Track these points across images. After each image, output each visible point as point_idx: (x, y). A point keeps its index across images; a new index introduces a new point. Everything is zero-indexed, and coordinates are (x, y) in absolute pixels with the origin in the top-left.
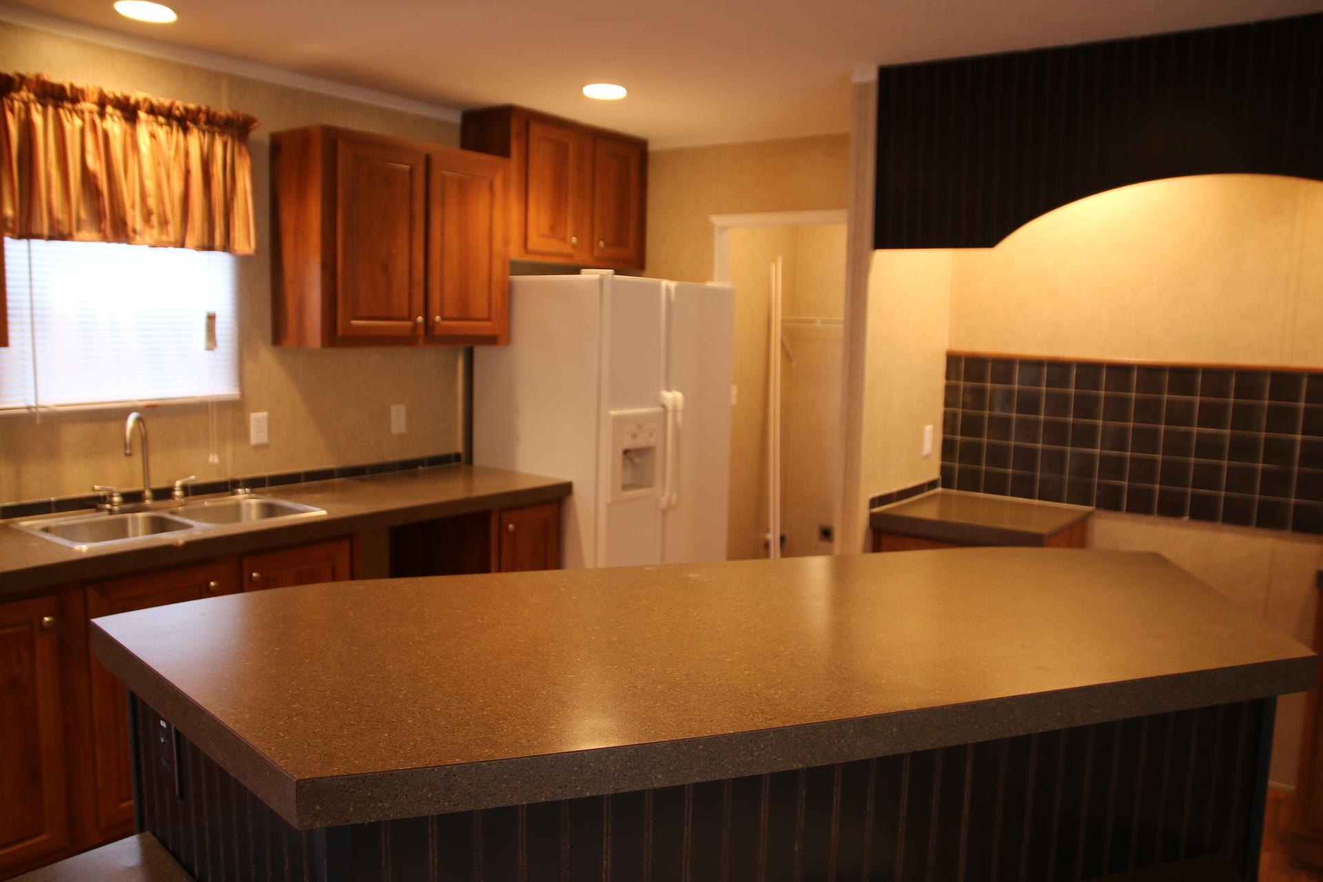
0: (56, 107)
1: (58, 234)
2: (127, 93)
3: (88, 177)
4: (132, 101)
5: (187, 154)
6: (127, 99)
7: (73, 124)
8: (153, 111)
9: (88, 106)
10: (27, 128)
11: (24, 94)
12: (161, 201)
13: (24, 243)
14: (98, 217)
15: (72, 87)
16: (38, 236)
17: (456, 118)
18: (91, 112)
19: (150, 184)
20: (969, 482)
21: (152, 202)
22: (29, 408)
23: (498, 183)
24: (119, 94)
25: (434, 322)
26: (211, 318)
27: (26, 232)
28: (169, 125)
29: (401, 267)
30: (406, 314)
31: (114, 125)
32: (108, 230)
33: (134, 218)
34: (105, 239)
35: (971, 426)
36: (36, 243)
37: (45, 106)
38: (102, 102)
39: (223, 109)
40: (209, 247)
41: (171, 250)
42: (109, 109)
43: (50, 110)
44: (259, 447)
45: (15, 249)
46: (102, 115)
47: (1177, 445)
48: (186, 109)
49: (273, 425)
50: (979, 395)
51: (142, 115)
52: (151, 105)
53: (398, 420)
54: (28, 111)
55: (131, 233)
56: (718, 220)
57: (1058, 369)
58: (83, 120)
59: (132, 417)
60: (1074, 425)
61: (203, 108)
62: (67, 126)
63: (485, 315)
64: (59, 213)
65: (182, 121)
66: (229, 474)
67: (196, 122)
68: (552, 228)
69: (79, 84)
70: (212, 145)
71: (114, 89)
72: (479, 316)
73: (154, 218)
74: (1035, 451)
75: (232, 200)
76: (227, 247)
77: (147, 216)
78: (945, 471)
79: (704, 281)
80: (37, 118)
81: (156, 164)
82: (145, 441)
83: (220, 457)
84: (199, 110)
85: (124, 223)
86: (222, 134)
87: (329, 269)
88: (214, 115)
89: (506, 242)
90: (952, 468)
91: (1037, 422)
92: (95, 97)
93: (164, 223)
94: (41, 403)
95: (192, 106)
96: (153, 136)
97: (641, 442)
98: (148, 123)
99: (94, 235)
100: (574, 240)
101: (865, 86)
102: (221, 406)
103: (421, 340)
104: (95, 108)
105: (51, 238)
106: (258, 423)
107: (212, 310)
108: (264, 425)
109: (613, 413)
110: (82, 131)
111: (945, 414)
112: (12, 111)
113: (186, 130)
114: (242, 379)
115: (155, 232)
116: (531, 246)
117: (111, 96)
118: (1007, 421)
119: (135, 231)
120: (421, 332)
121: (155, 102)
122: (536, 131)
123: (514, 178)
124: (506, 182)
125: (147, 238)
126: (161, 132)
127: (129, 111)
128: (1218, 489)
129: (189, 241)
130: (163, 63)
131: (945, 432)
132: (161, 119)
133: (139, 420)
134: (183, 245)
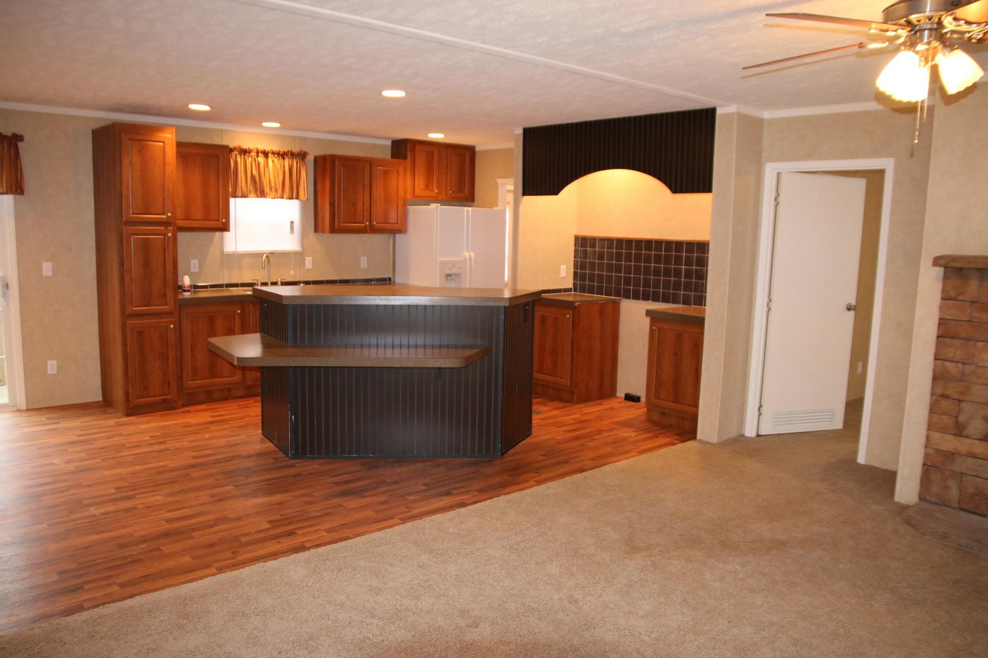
0: (244, 155)
1: (244, 196)
2: (265, 148)
3: (253, 177)
4: (267, 151)
5: (284, 167)
6: (265, 151)
7: (249, 160)
8: (273, 153)
9: (254, 154)
10: (236, 163)
11: (235, 152)
12: (275, 183)
13: (234, 198)
14: (256, 189)
15: (249, 148)
16: (238, 197)
17: (389, 143)
18: (254, 156)
19: (272, 178)
20: (583, 290)
21: (272, 184)
22: (234, 252)
23: (401, 170)
24: (263, 149)
25: (373, 225)
26: (292, 223)
27: (235, 196)
28: (278, 157)
29: (360, 204)
30: (362, 221)
31: (261, 159)
32: (259, 195)
33: (267, 189)
34: (258, 197)
35: (583, 266)
36: (237, 199)
37: (241, 155)
38: (258, 152)
39: (296, 149)
40: (291, 198)
41: (279, 199)
42: (260, 154)
43: (242, 156)
44: (308, 270)
45: (232, 200)
46: (258, 156)
47: (647, 271)
48: (284, 152)
49: (314, 262)
50: (585, 252)
51: (270, 155)
52: (273, 151)
53: (364, 262)
54: (236, 157)
55: (266, 195)
56: (500, 181)
57: (609, 241)
58: (252, 158)
59: (265, 255)
60: (615, 264)
61: (290, 150)
62: (247, 161)
63: (396, 222)
64: (244, 189)
65: (282, 155)
66: (298, 279)
67: (287, 155)
68: (427, 186)
69: (251, 148)
70: (292, 163)
71: (261, 147)
72: (393, 222)
73: (273, 190)
74: (603, 275)
75: (299, 181)
76: (297, 198)
77: (271, 188)
78: (575, 284)
79: (492, 208)
80: (239, 159)
81: (274, 171)
82: (269, 262)
83: (294, 272)
84: (288, 151)
85: (264, 191)
86: (296, 158)
87: (332, 205)
88: (293, 152)
89: (405, 192)
90: (577, 283)
91: (604, 263)
92: (256, 151)
93: (276, 191)
94: (237, 250)
95: (286, 150)
96: (273, 161)
97: (454, 271)
98: (272, 157)
99: (255, 195)
100: (437, 191)
101: (518, 135)
102: (295, 253)
103: (368, 231)
104: (255, 154)
105: (242, 197)
106: (309, 261)
107: (292, 220)
108: (311, 261)
109: (440, 259)
110: (252, 162)
111: (574, 261)
112: (232, 158)
113: (284, 159)
114: (303, 245)
115: (273, 194)
116: (416, 194)
117: (260, 150)
118: (594, 263)
119: (267, 194)
120: (368, 228)
121: (274, 151)
122: (418, 148)
123: (409, 168)
124: (405, 169)
125: (271, 196)
126: (276, 160)
127: (266, 154)
128: (660, 289)
129: (284, 196)
130: (277, 136)
131: (574, 269)
132: (276, 156)
133: (267, 257)
134: (282, 198)
